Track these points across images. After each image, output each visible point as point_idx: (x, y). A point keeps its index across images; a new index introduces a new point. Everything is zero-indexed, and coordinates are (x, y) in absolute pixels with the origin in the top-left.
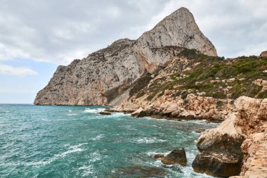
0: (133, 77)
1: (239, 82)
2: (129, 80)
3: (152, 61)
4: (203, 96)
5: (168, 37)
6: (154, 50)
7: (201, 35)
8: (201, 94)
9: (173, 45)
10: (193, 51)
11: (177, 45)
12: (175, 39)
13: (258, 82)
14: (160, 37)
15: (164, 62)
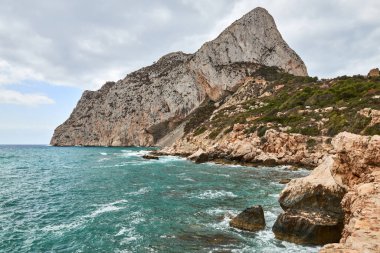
0: (189, 106)
1: (338, 113)
2: (184, 110)
3: (216, 83)
4: (288, 132)
5: (238, 50)
6: (219, 68)
7: (285, 47)
8: (286, 129)
9: (246, 60)
10: (274, 69)
11: (251, 61)
12: (248, 52)
13: (364, 112)
14: (227, 50)
15: (232, 85)
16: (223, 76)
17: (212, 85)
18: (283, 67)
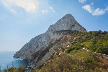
0: (45, 46)
2: (43, 48)
5: (62, 26)
6: (54, 33)
7: (78, 24)
11: (67, 29)
12: (65, 27)
14: (58, 27)
15: (58, 38)
16: (55, 35)
17: (52, 38)
18: (78, 30)
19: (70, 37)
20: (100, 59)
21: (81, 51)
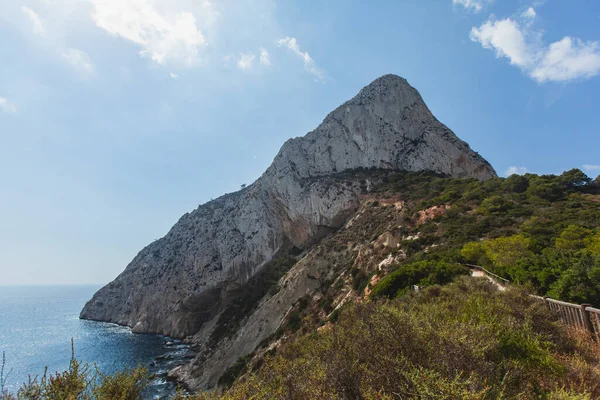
0: (254, 259)
2: (245, 267)
3: (300, 210)
5: (350, 147)
7: (447, 134)
9: (366, 164)
11: (378, 165)
12: (371, 150)
14: (329, 149)
15: (332, 214)
16: (313, 196)
17: (292, 215)
18: (446, 170)
19: (398, 205)
20: (580, 340)
21: (464, 289)
